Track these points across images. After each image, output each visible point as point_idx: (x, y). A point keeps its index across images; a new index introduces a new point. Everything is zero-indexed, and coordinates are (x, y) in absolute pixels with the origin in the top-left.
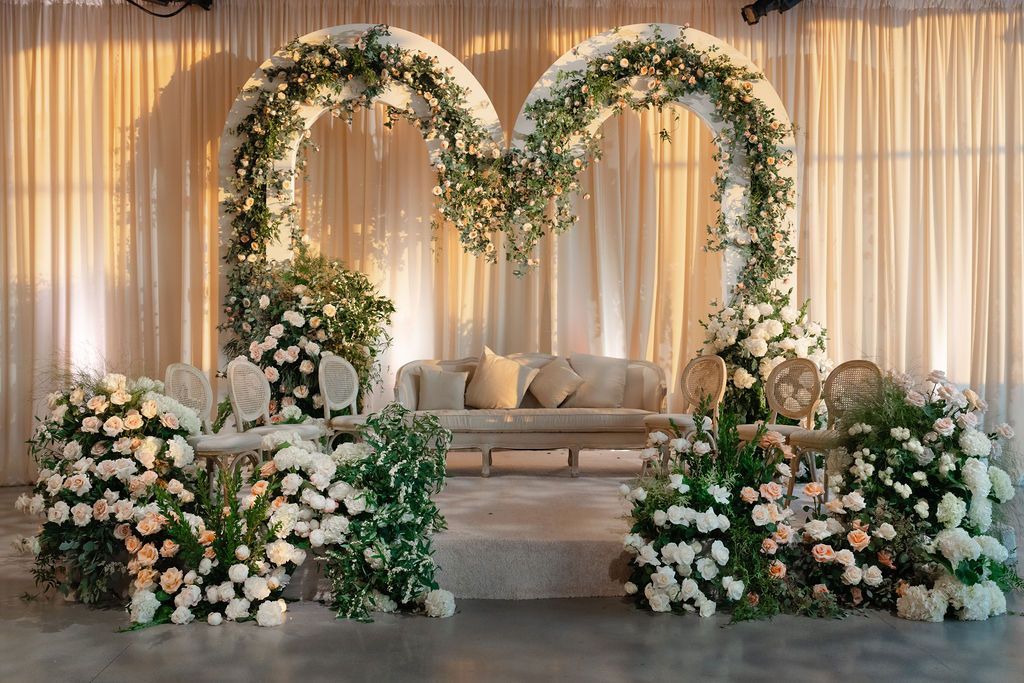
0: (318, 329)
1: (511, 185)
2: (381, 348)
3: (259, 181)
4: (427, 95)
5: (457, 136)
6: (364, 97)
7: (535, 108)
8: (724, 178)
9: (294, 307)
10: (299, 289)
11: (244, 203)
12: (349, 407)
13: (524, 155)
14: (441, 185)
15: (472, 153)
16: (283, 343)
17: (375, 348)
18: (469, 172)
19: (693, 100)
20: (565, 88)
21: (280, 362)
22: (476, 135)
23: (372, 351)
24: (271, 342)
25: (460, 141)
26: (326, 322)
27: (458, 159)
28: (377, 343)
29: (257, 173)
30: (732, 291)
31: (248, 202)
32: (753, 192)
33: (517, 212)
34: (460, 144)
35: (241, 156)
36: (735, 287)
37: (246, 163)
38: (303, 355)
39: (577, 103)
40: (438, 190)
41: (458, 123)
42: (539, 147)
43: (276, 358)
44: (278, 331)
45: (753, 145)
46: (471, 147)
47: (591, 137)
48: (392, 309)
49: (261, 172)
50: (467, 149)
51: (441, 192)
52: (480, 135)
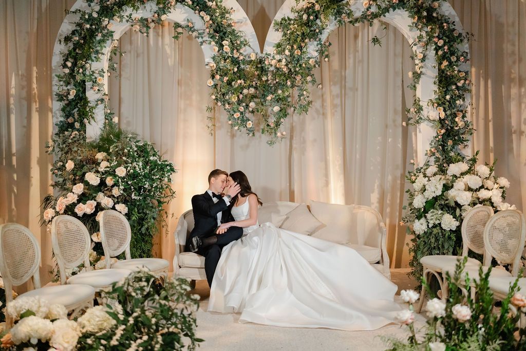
0: (113, 186)
1: (264, 78)
2: (166, 200)
3: (79, 78)
4: (202, 13)
5: (224, 43)
6: (156, 15)
7: (281, 23)
8: (419, 72)
9: (94, 170)
10: (100, 156)
11: (69, 94)
12: (124, 253)
13: (273, 57)
14: (213, 79)
15: (236, 56)
16: (83, 198)
17: (162, 200)
18: (233, 69)
19: (396, 16)
20: (303, 8)
21: (80, 214)
22: (239, 42)
23: (160, 202)
24: (72, 198)
25: (227, 47)
26: (118, 181)
27: (225, 60)
28: (163, 196)
29: (78, 72)
30: (426, 154)
31: (71, 93)
32: (440, 82)
33: (269, 98)
34: (227, 48)
35: (66, 60)
36: (429, 152)
37: (69, 64)
38: (99, 208)
39: (311, 18)
40: (211, 83)
41: (225, 34)
42: (284, 50)
43: (76, 210)
44: (79, 188)
45: (440, 48)
46: (235, 51)
47: (322, 43)
48: (172, 170)
49: (81, 71)
50: (232, 53)
51: (212, 83)
52: (241, 42)
